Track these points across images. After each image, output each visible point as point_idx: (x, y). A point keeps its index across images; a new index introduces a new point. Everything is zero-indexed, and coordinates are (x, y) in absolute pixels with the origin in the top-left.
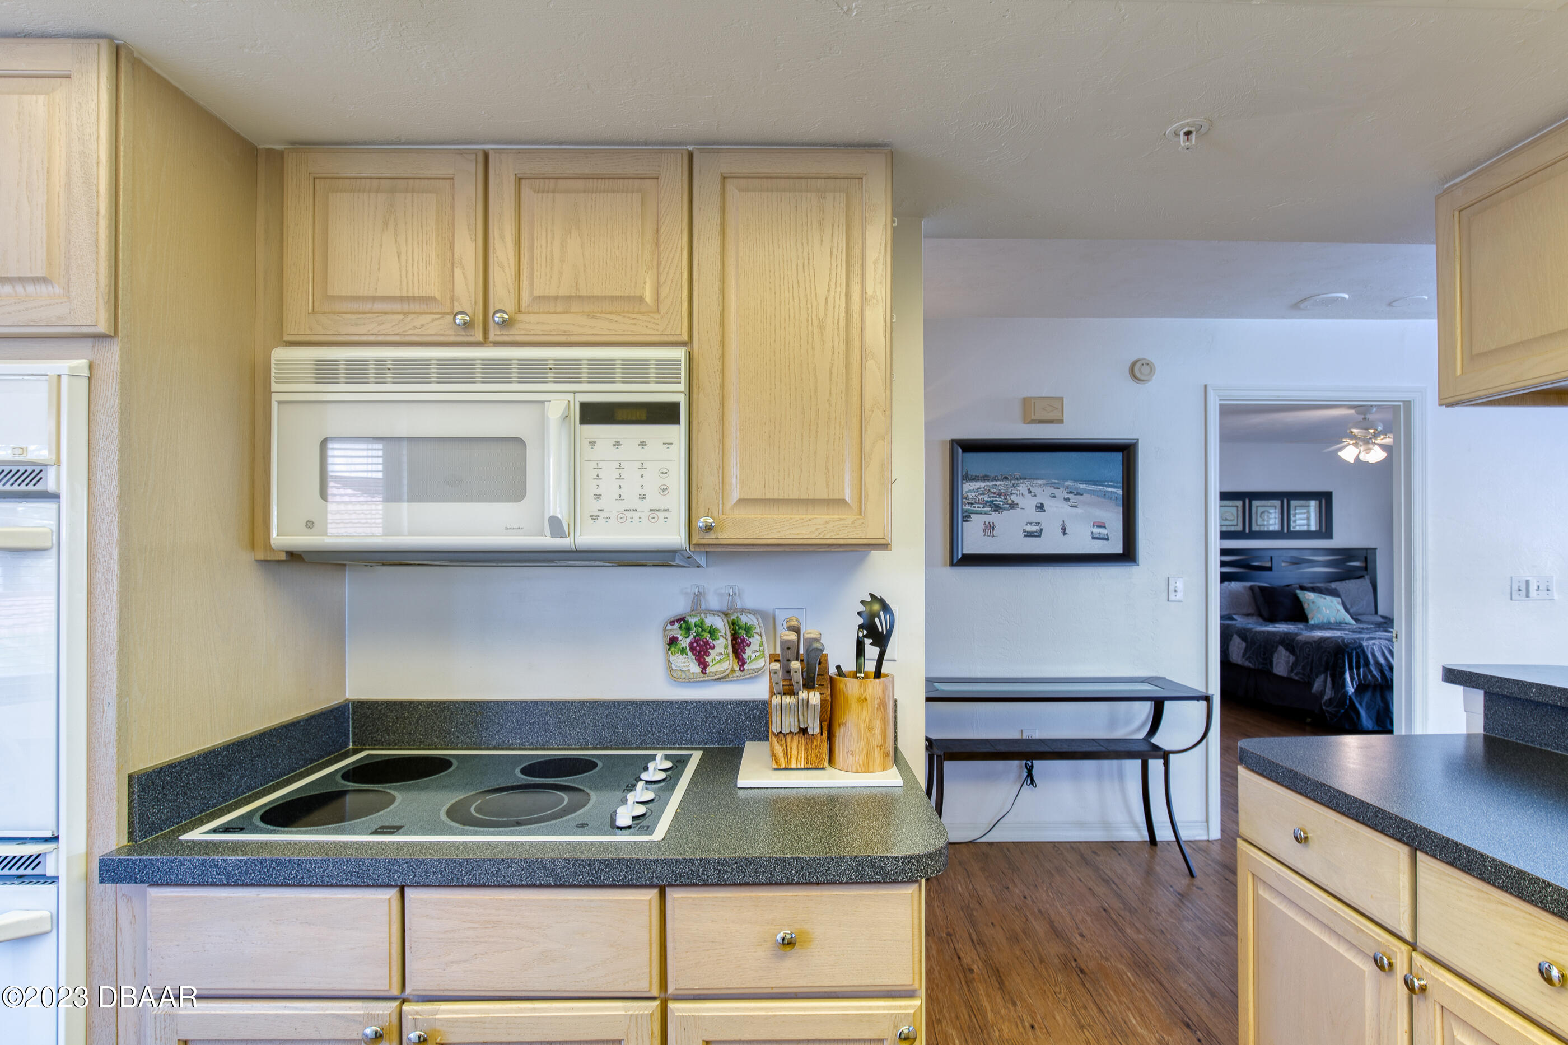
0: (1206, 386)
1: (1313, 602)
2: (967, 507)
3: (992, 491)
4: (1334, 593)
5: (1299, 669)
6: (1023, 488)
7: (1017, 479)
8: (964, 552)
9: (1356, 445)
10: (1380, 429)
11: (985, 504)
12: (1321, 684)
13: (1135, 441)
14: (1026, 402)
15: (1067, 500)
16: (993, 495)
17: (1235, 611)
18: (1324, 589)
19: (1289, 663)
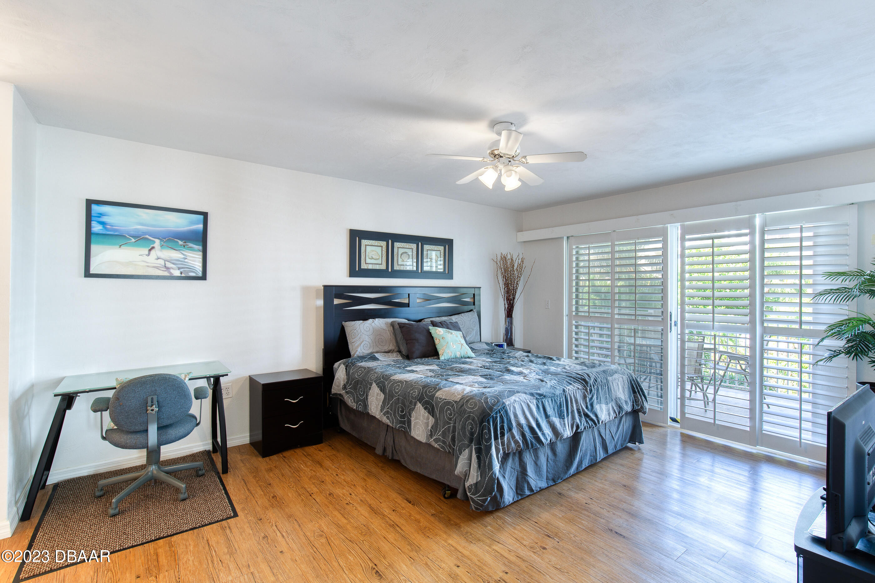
1: (442, 338)
4: (455, 327)
5: (439, 435)
12: (465, 462)
17: (378, 349)
18: (449, 323)
19: (428, 426)
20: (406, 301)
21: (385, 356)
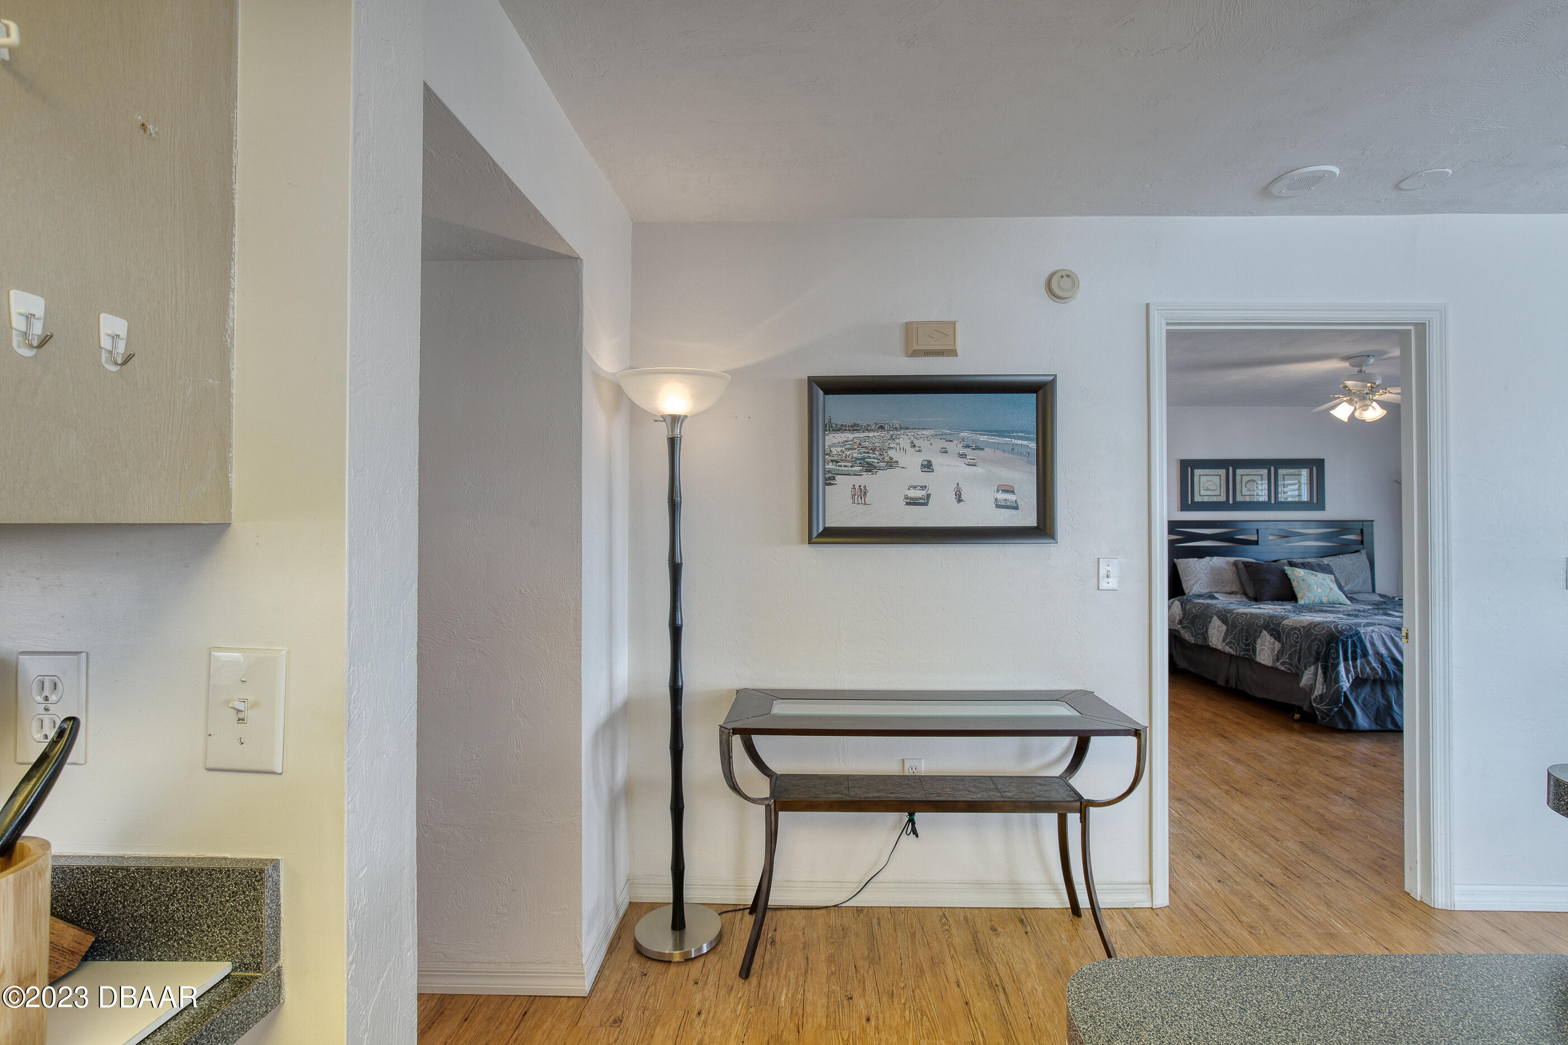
0: (1148, 305)
1: (1303, 580)
2: (830, 466)
3: (863, 444)
4: (1327, 570)
5: (1285, 658)
6: (904, 441)
7: (896, 429)
8: (826, 526)
9: (1350, 402)
10: (1378, 382)
11: (854, 461)
12: (1311, 677)
13: (1051, 378)
14: (910, 329)
15: (963, 456)
16: (864, 450)
17: (1217, 589)
18: (1315, 565)
19: (1274, 651)
20: (1254, 538)
21: (1227, 597)
